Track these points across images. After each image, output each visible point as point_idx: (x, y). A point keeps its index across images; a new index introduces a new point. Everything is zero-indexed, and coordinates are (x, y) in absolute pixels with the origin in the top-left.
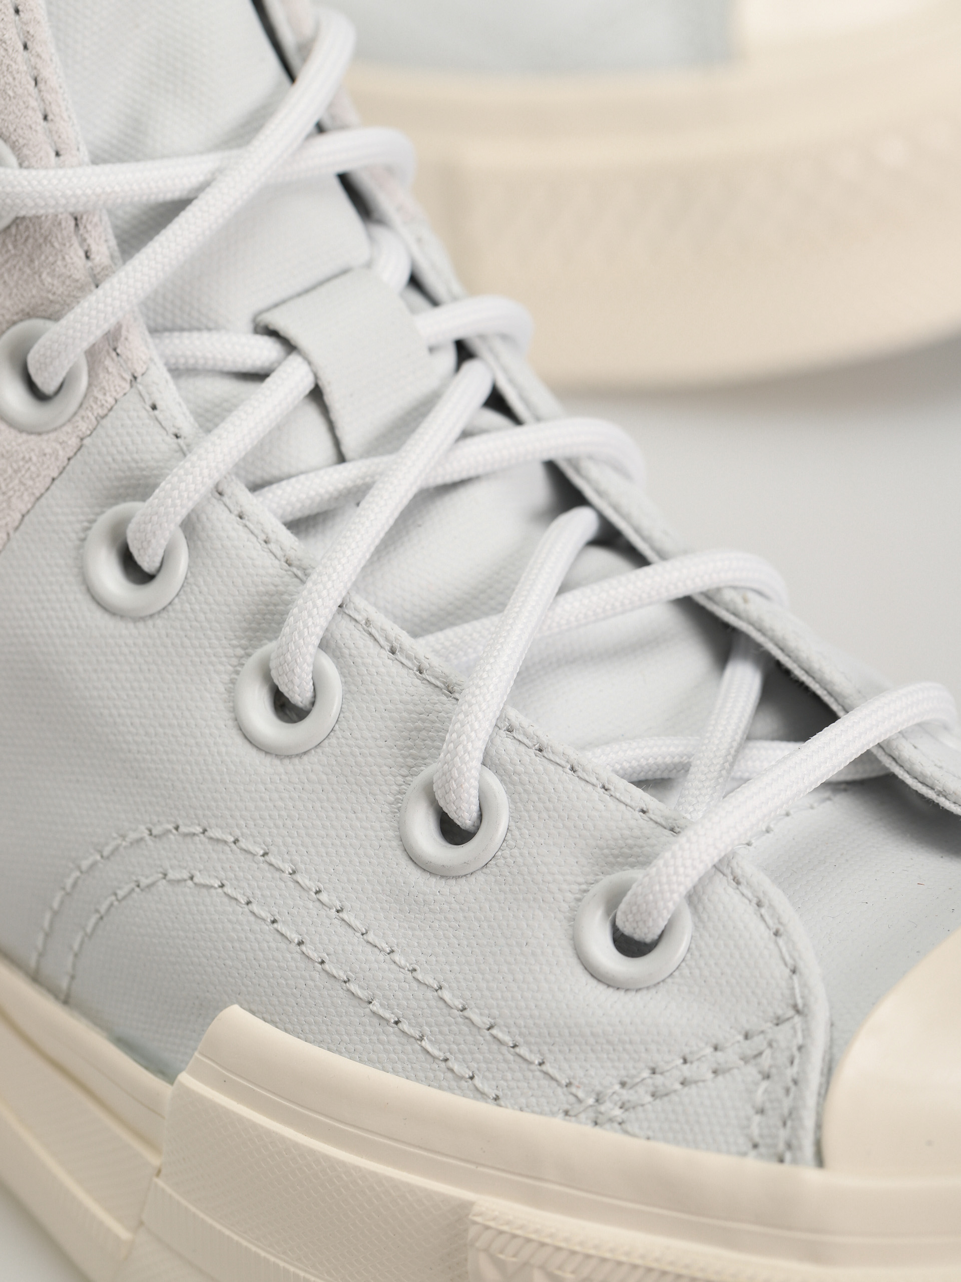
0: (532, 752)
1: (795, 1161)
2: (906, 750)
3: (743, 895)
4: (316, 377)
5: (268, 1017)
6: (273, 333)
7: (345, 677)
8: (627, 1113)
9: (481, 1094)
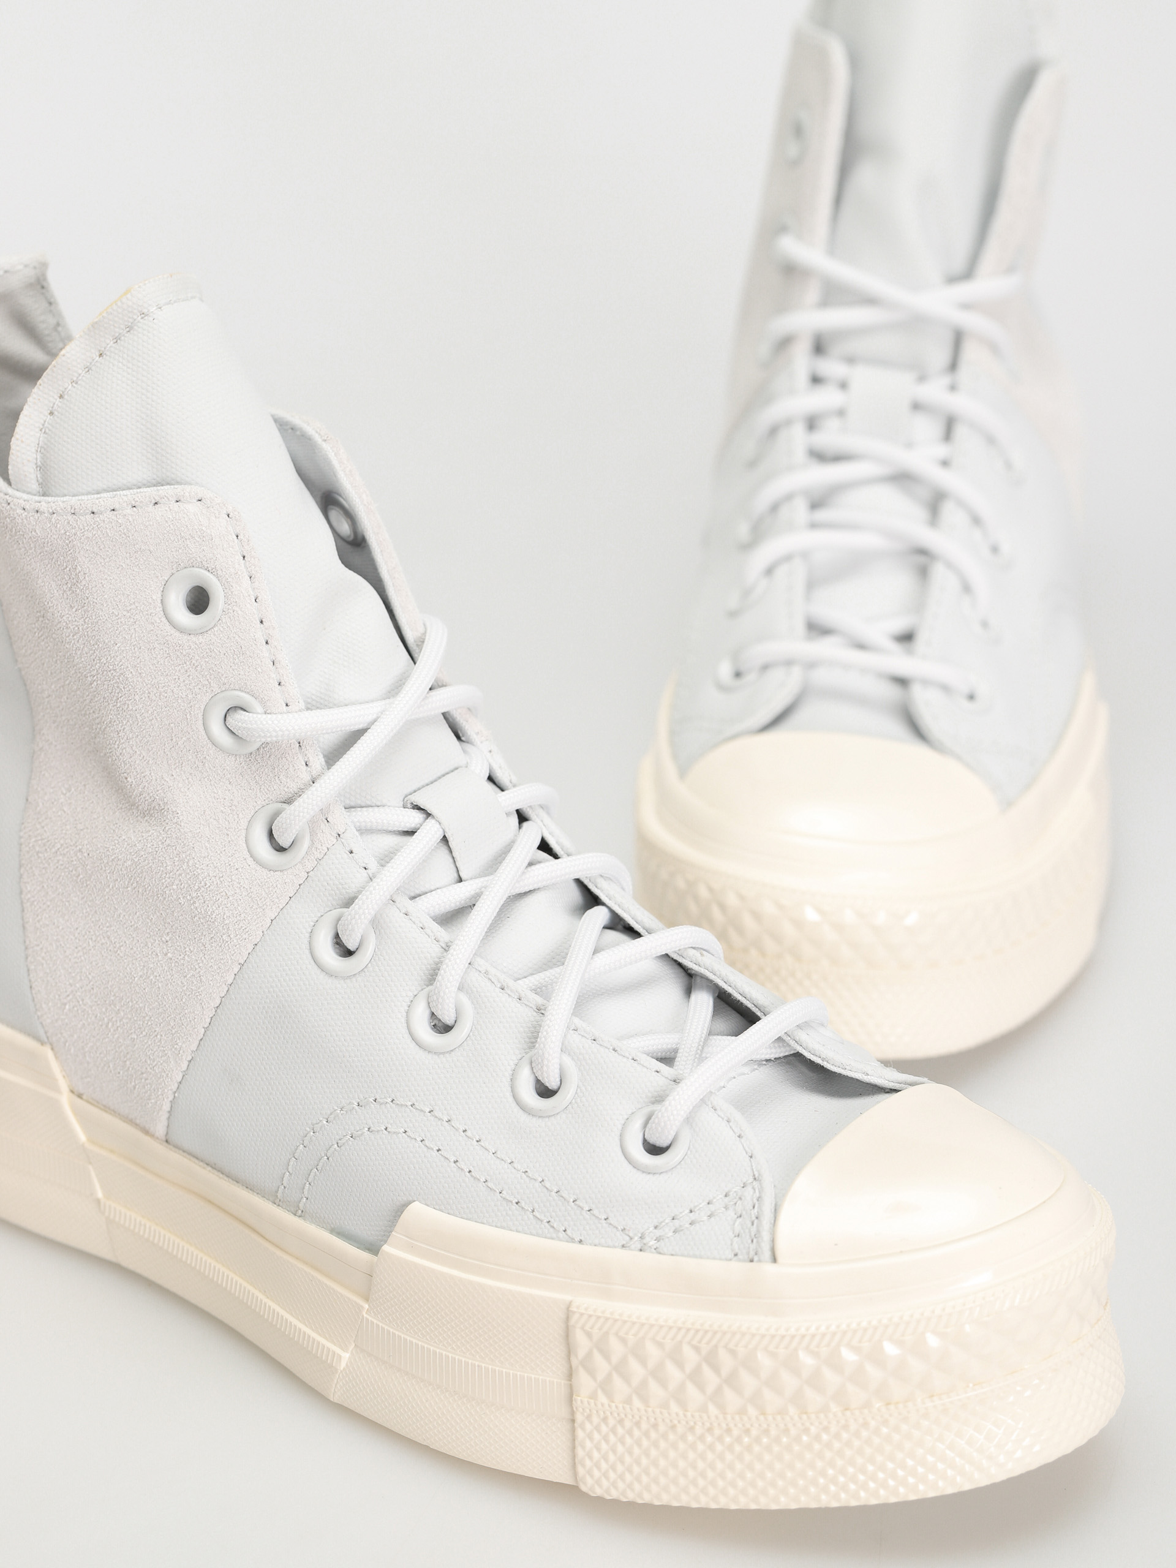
0: (590, 1042)
1: (759, 1261)
2: (802, 1036)
3: (719, 1116)
4: (444, 832)
5: (438, 1207)
6: (418, 808)
7: (474, 1005)
8: (659, 1243)
9: (572, 1240)
